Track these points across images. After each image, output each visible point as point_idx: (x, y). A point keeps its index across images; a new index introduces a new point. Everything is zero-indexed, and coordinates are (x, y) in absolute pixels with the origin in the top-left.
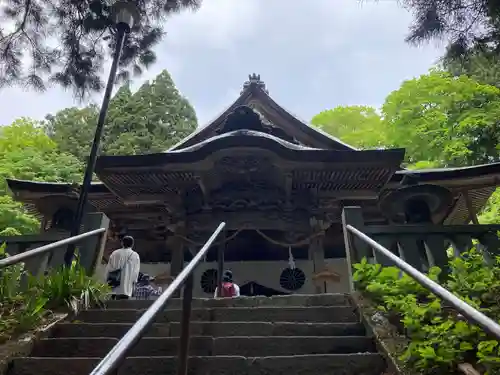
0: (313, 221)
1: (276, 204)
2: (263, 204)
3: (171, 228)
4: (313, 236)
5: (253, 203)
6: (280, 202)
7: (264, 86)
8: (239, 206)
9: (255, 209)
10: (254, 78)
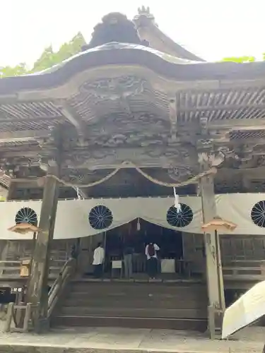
0: (202, 157)
1: (161, 138)
2: (146, 138)
3: (44, 168)
4: (202, 175)
5: (133, 138)
6: (164, 136)
7: (153, 18)
8: (118, 142)
9: (136, 145)
10: (144, 11)
